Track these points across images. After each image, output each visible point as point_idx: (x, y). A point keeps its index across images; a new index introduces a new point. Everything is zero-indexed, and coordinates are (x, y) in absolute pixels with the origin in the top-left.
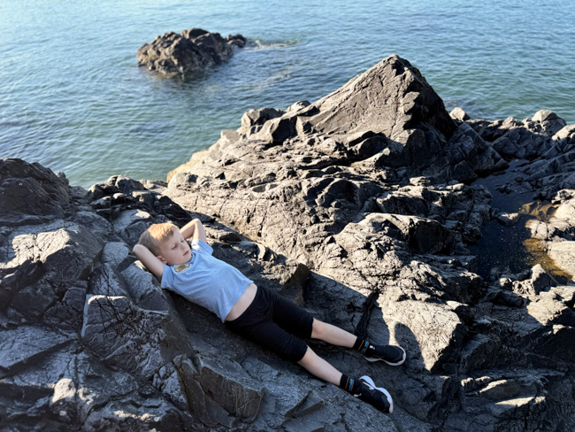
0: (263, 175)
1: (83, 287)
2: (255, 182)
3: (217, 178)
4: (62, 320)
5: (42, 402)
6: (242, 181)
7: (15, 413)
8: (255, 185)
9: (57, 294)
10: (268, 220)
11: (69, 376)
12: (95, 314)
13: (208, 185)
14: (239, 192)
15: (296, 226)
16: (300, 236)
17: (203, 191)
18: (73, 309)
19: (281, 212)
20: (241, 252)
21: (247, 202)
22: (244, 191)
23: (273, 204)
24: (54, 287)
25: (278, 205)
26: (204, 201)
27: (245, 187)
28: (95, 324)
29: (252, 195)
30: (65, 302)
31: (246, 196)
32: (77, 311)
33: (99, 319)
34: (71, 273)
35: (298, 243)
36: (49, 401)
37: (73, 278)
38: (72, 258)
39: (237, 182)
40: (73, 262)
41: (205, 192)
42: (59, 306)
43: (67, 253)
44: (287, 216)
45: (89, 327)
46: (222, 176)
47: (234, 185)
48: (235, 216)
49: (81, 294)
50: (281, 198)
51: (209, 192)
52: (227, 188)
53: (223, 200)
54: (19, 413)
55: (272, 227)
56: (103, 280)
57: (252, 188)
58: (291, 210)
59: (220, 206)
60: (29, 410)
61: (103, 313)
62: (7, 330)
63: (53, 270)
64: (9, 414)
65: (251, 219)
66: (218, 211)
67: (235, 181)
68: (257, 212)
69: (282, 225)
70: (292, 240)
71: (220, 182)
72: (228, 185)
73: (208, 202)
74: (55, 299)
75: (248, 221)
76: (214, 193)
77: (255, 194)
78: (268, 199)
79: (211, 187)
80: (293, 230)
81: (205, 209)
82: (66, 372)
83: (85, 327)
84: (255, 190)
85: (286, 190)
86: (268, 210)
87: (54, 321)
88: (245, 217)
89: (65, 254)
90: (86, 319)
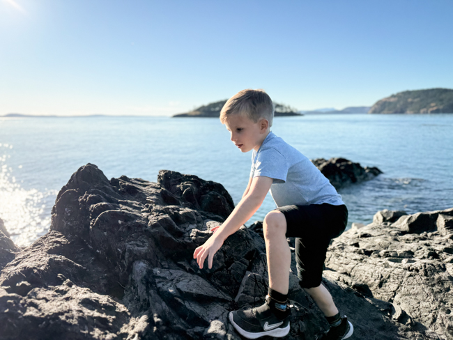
0: (400, 251)
1: (245, 264)
2: (391, 254)
3: (352, 245)
4: (223, 284)
5: (198, 329)
6: (377, 252)
7: (179, 326)
8: (390, 256)
9: (225, 262)
10: (403, 289)
11: (222, 321)
12: (250, 287)
13: (343, 248)
14: (372, 259)
15: (437, 303)
16: (442, 314)
17: (338, 252)
18: (234, 278)
19: (419, 284)
20: (374, 305)
21: (381, 268)
22: (378, 259)
23: (411, 275)
24: (225, 257)
25: (417, 277)
26: (337, 260)
27: (379, 256)
28: (248, 295)
29: (387, 263)
30: (230, 271)
31: (380, 263)
32: (236, 281)
33: (252, 292)
34: (240, 250)
35: (439, 321)
36: (204, 331)
37: (240, 255)
38: (244, 240)
39: (372, 251)
40: (244, 243)
41: (339, 253)
42: (225, 272)
43: (242, 235)
44: (427, 290)
45: (243, 296)
46: (357, 245)
47: (368, 253)
48: (367, 277)
49: (243, 268)
50: (421, 272)
51: (344, 254)
52: (361, 254)
53: (356, 262)
54: (182, 327)
55: (407, 297)
56: (261, 265)
57: (387, 258)
58: (433, 285)
59: (352, 266)
60: (188, 330)
61: (257, 288)
62: (187, 272)
63: (229, 245)
64: (175, 324)
65: (384, 285)
66: (349, 270)
67: (370, 250)
68: (391, 279)
69: (419, 297)
70: (430, 315)
71: (354, 248)
72: (363, 252)
73: (341, 261)
74: (223, 266)
75: (380, 285)
76: (348, 255)
77: (391, 263)
78: (405, 269)
79: (345, 250)
80: (433, 306)
81: (337, 266)
82: (221, 317)
83: (240, 294)
84: (390, 260)
85: (427, 266)
86: (404, 279)
87: (217, 282)
88: (378, 281)
89: (239, 236)
90: (242, 289)
